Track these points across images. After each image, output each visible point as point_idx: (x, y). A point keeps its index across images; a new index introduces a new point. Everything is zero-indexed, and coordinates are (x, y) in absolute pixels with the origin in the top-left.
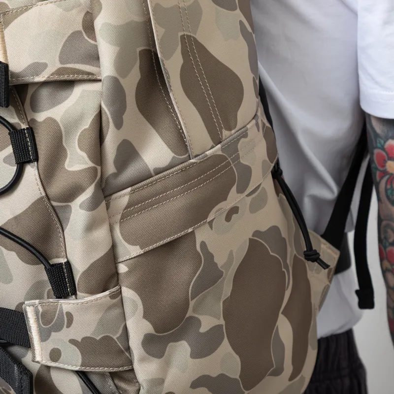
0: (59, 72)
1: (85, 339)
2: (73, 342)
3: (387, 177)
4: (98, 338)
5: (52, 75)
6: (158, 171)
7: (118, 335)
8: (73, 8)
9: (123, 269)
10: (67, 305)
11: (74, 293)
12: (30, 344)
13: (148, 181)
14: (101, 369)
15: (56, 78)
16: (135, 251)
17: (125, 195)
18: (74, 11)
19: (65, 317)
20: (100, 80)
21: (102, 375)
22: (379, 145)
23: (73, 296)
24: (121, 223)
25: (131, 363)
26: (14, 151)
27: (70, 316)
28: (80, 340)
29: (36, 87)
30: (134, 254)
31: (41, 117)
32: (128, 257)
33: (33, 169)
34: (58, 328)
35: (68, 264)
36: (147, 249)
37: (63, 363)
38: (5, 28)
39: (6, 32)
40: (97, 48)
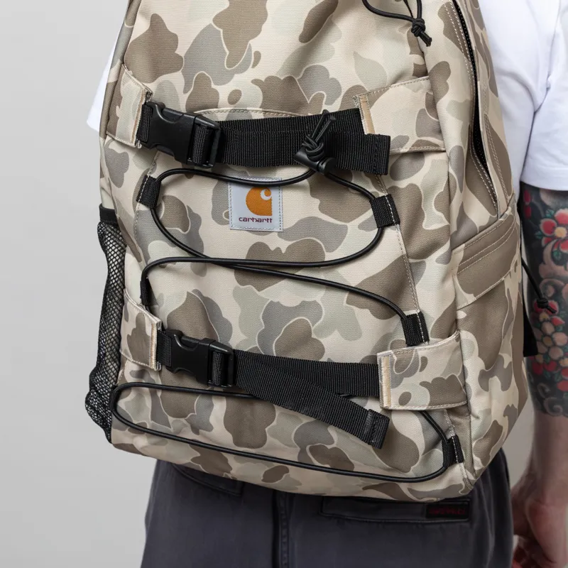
0: (418, 143)
1: (436, 380)
2: (424, 384)
3: (555, 241)
4: (446, 378)
5: (413, 146)
7: (459, 374)
8: (418, 90)
9: (461, 315)
10: (421, 350)
11: (427, 339)
12: (379, 395)
13: (476, 237)
14: (442, 407)
15: (416, 149)
16: (471, 298)
17: (460, 251)
18: (420, 91)
19: (420, 361)
20: (445, 151)
21: (442, 411)
22: (548, 215)
23: (427, 342)
24: (458, 275)
25: (467, 398)
26: (374, 214)
27: (425, 360)
28: (430, 382)
29: (397, 158)
30: (470, 301)
31: (403, 184)
32: (466, 304)
33: (395, 232)
34: (411, 373)
35: (421, 314)
36: (478, 296)
37: (412, 405)
38: (371, 106)
39: (372, 110)
40: (439, 123)
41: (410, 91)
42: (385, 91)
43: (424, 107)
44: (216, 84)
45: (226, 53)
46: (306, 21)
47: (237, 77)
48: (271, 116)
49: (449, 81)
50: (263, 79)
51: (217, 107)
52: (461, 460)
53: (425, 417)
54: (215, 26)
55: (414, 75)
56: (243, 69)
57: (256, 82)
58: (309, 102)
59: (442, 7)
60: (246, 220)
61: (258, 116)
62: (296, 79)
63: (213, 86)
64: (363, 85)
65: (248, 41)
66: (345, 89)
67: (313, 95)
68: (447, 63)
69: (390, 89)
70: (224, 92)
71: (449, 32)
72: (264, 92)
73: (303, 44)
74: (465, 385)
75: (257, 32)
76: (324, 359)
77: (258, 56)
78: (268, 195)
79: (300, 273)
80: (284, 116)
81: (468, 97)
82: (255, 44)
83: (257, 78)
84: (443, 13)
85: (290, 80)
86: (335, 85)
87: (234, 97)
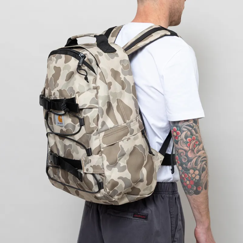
0: (89, 106)
2: (91, 166)
4: (96, 165)
6: (111, 128)
7: (101, 165)
9: (102, 150)
10: (90, 158)
11: (91, 155)
13: (109, 130)
17: (103, 133)
19: (89, 160)
20: (98, 108)
21: (98, 174)
22: (172, 129)
24: (102, 140)
25: (104, 172)
26: (80, 124)
28: (93, 166)
30: (105, 146)
31: (85, 116)
33: (83, 127)
34: (88, 163)
35: (90, 148)
36: (108, 145)
37: (89, 172)
38: (79, 97)
40: (98, 101)
43: (94, 97)
44: (52, 91)
45: (53, 83)
46: (66, 77)
47: (55, 89)
48: (60, 98)
50: (59, 90)
51: (51, 96)
52: (103, 188)
53: (93, 175)
54: (52, 77)
55: (93, 89)
56: (56, 87)
58: (69, 95)
60: (58, 123)
61: (58, 98)
62: (66, 90)
64: (79, 91)
65: (57, 81)
66: (76, 92)
68: (99, 86)
69: (85, 93)
72: (59, 93)
73: (66, 82)
74: (103, 168)
76: (73, 159)
77: (58, 84)
78: (61, 117)
79: (68, 137)
85: (64, 90)
86: (74, 91)
87: (54, 94)
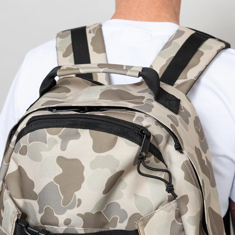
8: (171, 210)
38: (144, 227)
39: (145, 229)
40: (183, 225)
41: (166, 213)
42: (152, 216)
43: (174, 219)
44: (57, 213)
45: (62, 198)
46: (106, 184)
47: (69, 212)
49: (188, 206)
50: (83, 214)
51: (58, 226)
54: (54, 182)
55: (168, 201)
56: (72, 207)
57: (79, 215)
58: (109, 221)
59: (183, 164)
62: (102, 212)
63: (55, 215)
64: (140, 212)
65: (74, 193)
66: (129, 215)
67: (112, 218)
68: (186, 195)
69: (155, 214)
70: (61, 218)
71: (187, 178)
72: (84, 221)
73: (105, 195)
75: (79, 187)
77: (80, 201)
80: (96, 231)
81: (199, 209)
82: (78, 194)
83: (80, 213)
84: (184, 167)
85: (99, 213)
86: (124, 213)
87: (67, 222)
